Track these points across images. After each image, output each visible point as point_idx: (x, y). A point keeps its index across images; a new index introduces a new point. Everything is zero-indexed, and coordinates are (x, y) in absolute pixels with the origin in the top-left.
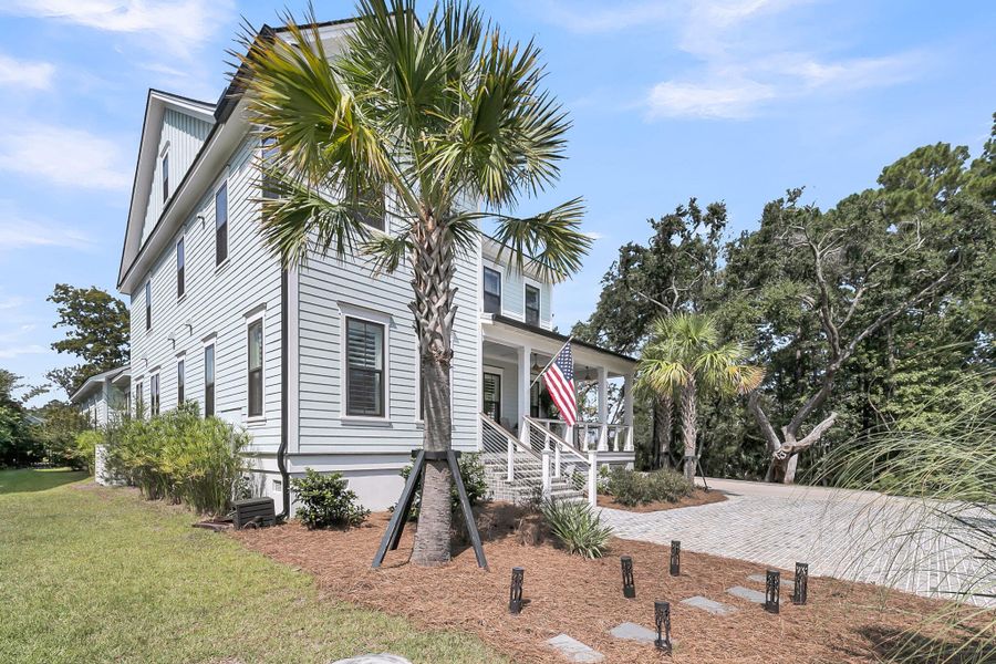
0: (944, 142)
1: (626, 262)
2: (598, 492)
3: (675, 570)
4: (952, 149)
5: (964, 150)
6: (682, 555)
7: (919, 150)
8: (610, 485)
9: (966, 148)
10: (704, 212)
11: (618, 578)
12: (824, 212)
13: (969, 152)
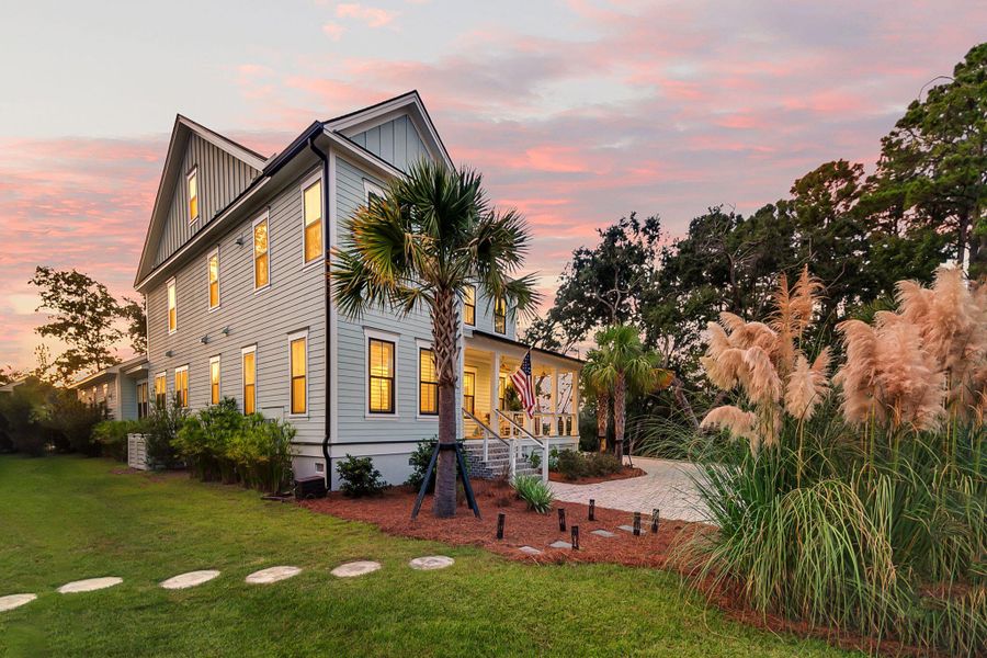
0: (845, 160)
1: (579, 265)
2: (550, 470)
3: (591, 518)
4: (851, 166)
5: (859, 167)
6: (595, 510)
7: (824, 165)
8: (558, 463)
9: (861, 165)
10: (643, 225)
11: (557, 522)
12: (746, 218)
13: (864, 169)
